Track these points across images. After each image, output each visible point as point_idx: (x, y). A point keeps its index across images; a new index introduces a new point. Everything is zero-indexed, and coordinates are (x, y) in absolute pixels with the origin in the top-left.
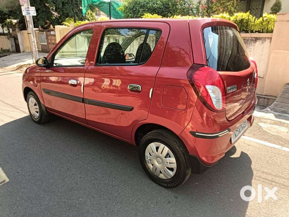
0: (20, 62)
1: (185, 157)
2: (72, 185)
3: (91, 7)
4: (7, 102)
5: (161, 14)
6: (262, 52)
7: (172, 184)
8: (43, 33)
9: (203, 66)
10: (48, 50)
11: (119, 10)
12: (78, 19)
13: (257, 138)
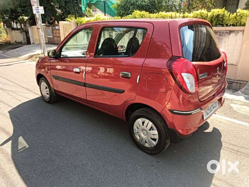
0: (30, 53)
1: (165, 130)
2: (77, 150)
3: (89, 5)
4: (22, 86)
5: (148, 11)
6: (236, 43)
7: (155, 152)
8: (49, 28)
9: (180, 57)
10: (53, 42)
11: (113, 7)
12: (78, 16)
13: (228, 117)
